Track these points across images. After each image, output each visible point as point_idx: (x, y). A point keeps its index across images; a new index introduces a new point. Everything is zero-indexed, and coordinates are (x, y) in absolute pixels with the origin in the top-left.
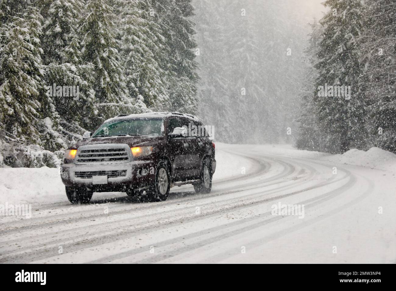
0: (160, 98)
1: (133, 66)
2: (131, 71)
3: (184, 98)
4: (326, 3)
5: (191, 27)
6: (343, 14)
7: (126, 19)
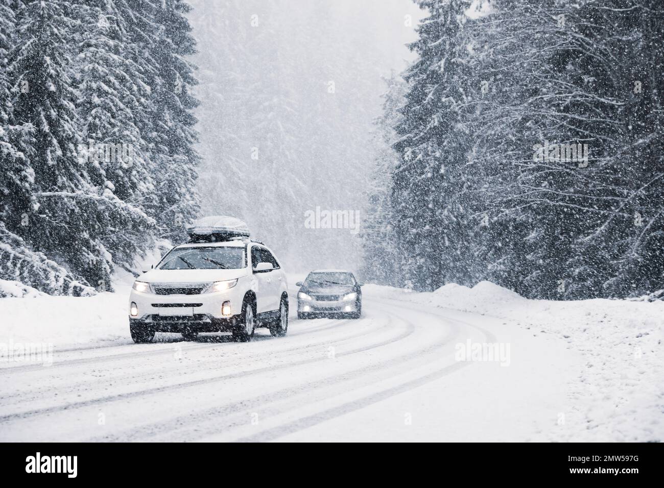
0: (141, 188)
1: (99, 132)
3: (178, 189)
4: (412, 47)
5: (190, 74)
6: (439, 65)
7: (88, 55)
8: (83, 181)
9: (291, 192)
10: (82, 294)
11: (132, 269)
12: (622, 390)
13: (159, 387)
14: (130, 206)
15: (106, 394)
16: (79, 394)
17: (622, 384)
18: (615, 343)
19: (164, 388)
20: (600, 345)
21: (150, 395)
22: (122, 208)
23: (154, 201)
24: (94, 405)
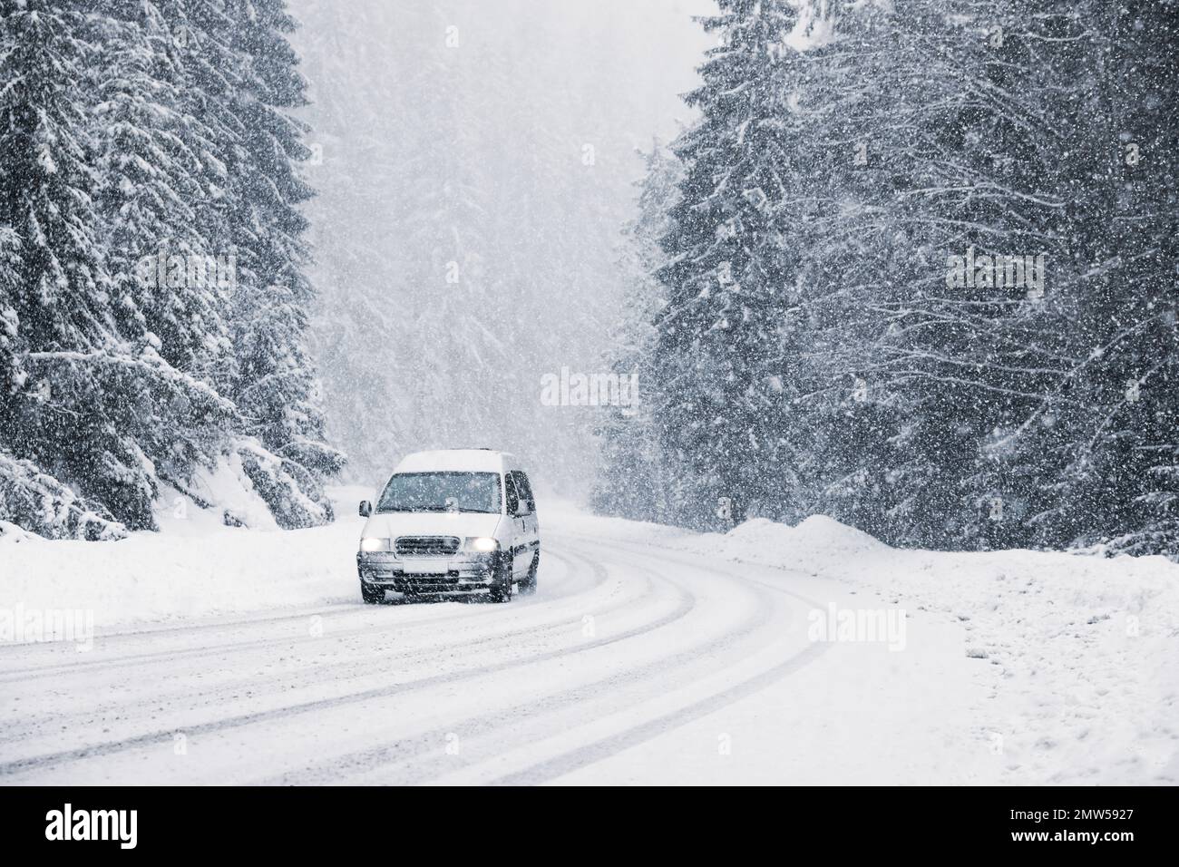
0: (209, 344)
1: (134, 244)
2: (124, 260)
3: (275, 348)
4: (692, 98)
5: (296, 140)
6: (739, 131)
7: (114, 106)
8: (105, 334)
9: (474, 351)
10: (102, 535)
11: (192, 490)
12: (1070, 725)
13: (247, 713)
14: (187, 377)
15: (154, 727)
16: (106, 727)
17: (1068, 715)
18: (1051, 634)
19: (256, 716)
20: (1024, 636)
21: (233, 729)
22: (175, 382)
23: (232, 370)
24: (134, 750)
